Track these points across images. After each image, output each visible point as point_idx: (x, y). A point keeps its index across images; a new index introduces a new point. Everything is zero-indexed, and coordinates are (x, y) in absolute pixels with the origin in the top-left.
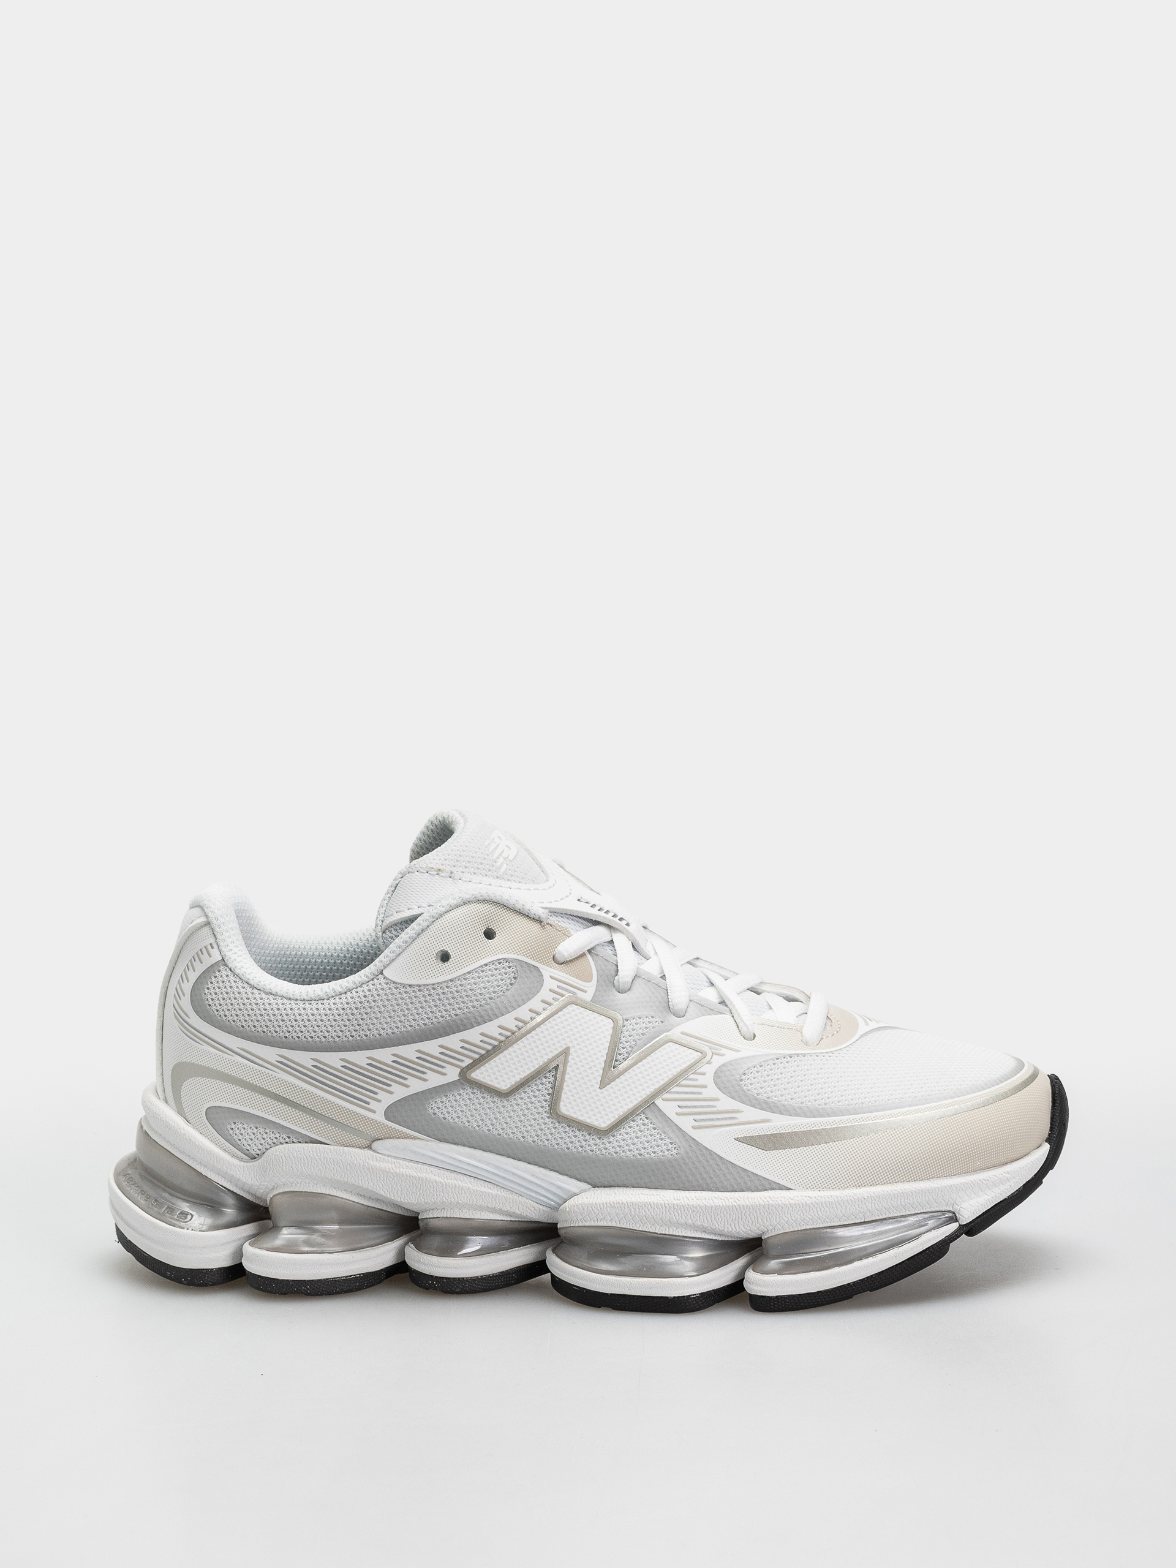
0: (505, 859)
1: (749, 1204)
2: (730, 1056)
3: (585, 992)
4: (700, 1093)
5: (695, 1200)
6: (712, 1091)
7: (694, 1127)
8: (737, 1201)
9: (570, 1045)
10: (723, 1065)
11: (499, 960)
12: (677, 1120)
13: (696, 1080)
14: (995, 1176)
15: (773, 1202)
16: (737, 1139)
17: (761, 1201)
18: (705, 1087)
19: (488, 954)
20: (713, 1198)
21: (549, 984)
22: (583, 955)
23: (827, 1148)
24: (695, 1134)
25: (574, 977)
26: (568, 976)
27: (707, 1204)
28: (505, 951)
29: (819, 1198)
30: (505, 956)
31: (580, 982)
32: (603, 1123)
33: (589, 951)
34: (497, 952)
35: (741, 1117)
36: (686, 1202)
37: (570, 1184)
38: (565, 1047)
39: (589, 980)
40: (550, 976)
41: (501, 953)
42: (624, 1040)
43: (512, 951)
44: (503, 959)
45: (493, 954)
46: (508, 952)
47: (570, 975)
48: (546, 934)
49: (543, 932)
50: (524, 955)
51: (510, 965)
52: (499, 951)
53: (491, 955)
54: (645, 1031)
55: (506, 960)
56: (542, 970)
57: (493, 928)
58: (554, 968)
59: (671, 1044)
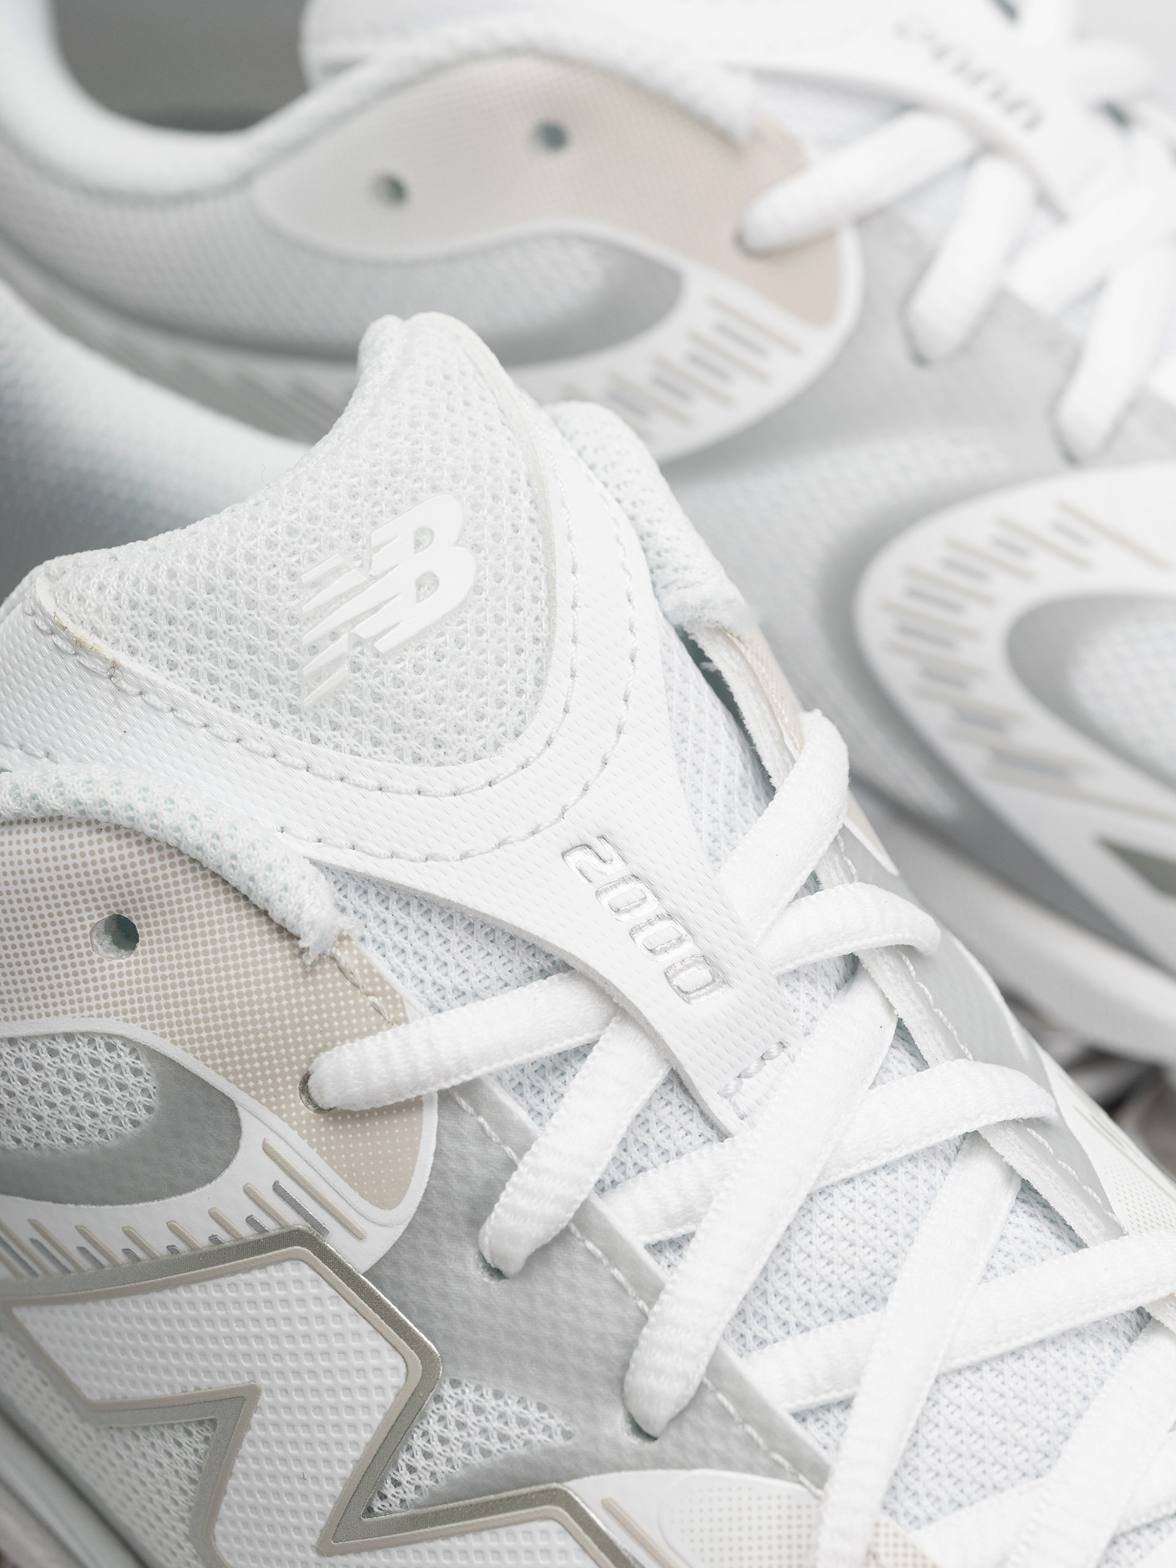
0: (359, 642)
3: (359, 1236)
9: (262, 1382)
11: (110, 1036)
19: (85, 1004)
21: (250, 1167)
22: (414, 1105)
25: (340, 1172)
26: (321, 1163)
28: (138, 1015)
30: (135, 1032)
31: (354, 1197)
33: (446, 1098)
34: (112, 1009)
39: (386, 1201)
40: (267, 1150)
41: (129, 1016)
42: (418, 1442)
43: (162, 1026)
44: (126, 1041)
45: (103, 1011)
46: (148, 1023)
47: (330, 1163)
48: (307, 994)
49: (296, 986)
50: (202, 1049)
51: (140, 1065)
52: (120, 1008)
53: (95, 1012)
54: (495, 1445)
55: (135, 1048)
56: (243, 1114)
57: (135, 922)
58: (289, 1121)
59: (551, 1526)
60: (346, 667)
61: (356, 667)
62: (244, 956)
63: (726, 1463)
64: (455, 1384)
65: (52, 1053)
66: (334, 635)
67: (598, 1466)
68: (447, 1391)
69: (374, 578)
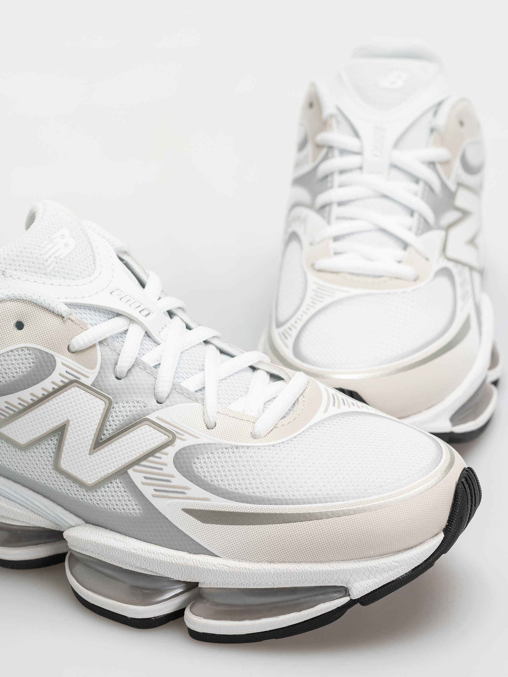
0: (56, 258)
1: (183, 564)
2: (190, 441)
3: (88, 377)
4: (161, 469)
5: (147, 552)
6: (170, 469)
7: (153, 495)
8: (175, 560)
9: (70, 418)
10: (184, 449)
11: (22, 348)
12: (142, 488)
13: (160, 458)
14: (385, 564)
15: (201, 566)
16: (183, 510)
17: (192, 563)
18: (165, 464)
19: (15, 342)
20: (160, 554)
21: (60, 369)
22: (94, 346)
23: (248, 529)
24: (154, 501)
25: (81, 364)
26: (76, 364)
27: (154, 558)
28: (28, 341)
29: (236, 569)
30: (28, 345)
31: (85, 369)
32: (90, 480)
33: (101, 343)
34: (21, 342)
35: (189, 493)
36: (140, 553)
37: (69, 518)
38: (66, 419)
39: (92, 368)
40: (63, 364)
41: (26, 342)
42: (111, 419)
43: (34, 342)
44: (26, 347)
45: (19, 342)
46: (31, 342)
47: (78, 363)
48: (66, 327)
49: (63, 326)
50: (44, 345)
51: (31, 352)
52: (23, 341)
53: (17, 343)
54: (129, 413)
55: (28, 348)
56: (56, 358)
57: (23, 321)
58: (67, 356)
59: (146, 426)
60: (55, 263)
61: (57, 263)
62: (50, 322)
63: (181, 402)
64: (116, 403)
65: (8, 356)
66: (50, 257)
67: (153, 411)
68: (115, 405)
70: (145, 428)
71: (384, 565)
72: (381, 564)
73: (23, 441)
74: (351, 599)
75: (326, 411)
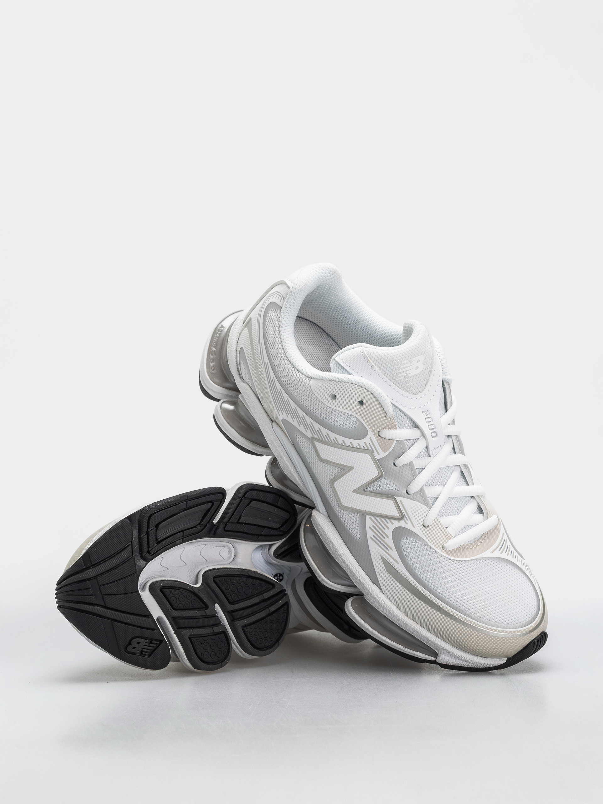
0: (406, 374)
1: (363, 583)
2: (409, 526)
3: (379, 454)
4: (384, 529)
5: (348, 561)
6: (389, 532)
7: (371, 538)
8: (360, 577)
9: (355, 467)
10: (403, 528)
11: (354, 416)
12: (368, 530)
13: (388, 523)
15: (371, 591)
16: (381, 557)
17: (367, 586)
18: (388, 528)
19: (352, 410)
20: (355, 568)
21: (367, 440)
23: (407, 593)
24: (370, 541)
26: (377, 443)
27: (350, 567)
28: (360, 415)
29: (387, 607)
30: (358, 417)
31: (380, 449)
33: (398, 440)
34: (356, 413)
35: (390, 552)
36: (345, 559)
37: (321, 506)
38: (352, 466)
39: (385, 451)
40: (370, 438)
41: (358, 415)
42: (376, 484)
43: (363, 418)
44: (356, 417)
45: (355, 412)
46: (361, 416)
47: (379, 444)
48: (385, 419)
50: (367, 423)
51: (357, 421)
52: (357, 413)
53: (353, 412)
54: (387, 488)
55: (357, 419)
56: (369, 432)
57: (364, 402)
58: (375, 436)
59: (392, 501)
60: (404, 377)
61: (405, 377)
62: (378, 413)
63: (419, 501)
64: (385, 478)
65: (344, 415)
66: (403, 372)
67: (401, 496)
68: (383, 479)
69: (411, 366)
70: (390, 502)
71: (464, 658)
72: (462, 657)
73: (323, 456)
74: (435, 661)
75: (492, 552)
